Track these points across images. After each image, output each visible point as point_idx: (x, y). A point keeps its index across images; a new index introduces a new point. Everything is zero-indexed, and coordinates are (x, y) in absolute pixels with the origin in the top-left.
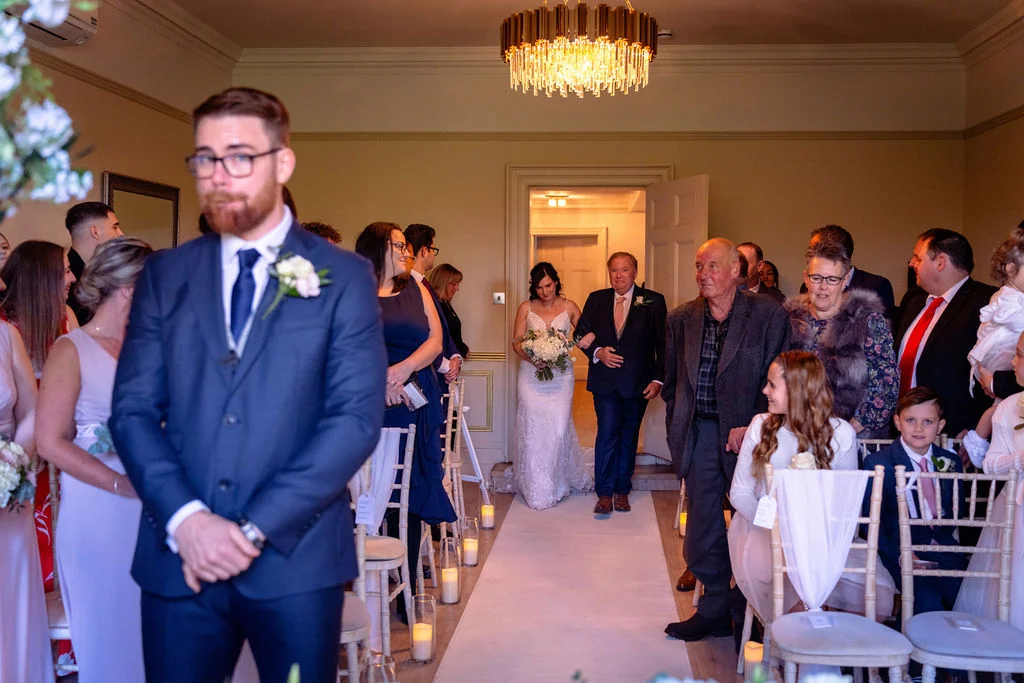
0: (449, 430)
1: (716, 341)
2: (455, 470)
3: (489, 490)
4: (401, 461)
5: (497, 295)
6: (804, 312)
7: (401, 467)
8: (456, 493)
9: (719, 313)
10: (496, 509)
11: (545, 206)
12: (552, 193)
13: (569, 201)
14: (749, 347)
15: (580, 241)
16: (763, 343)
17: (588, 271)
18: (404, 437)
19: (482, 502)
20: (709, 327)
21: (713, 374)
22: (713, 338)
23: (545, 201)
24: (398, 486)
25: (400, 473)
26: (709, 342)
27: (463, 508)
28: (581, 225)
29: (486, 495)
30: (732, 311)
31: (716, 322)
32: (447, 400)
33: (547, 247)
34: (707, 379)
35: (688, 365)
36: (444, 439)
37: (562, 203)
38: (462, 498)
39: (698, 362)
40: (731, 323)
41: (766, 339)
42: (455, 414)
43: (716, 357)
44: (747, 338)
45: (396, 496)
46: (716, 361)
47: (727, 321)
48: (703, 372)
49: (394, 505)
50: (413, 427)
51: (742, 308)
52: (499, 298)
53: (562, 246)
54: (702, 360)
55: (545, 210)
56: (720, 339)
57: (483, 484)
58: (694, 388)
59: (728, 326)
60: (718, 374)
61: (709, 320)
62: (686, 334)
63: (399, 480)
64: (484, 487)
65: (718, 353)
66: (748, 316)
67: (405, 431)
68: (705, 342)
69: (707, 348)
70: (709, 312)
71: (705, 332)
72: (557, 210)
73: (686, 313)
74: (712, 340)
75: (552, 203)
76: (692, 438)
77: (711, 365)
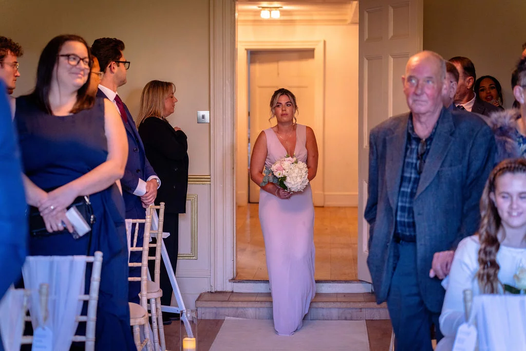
0: (146, 258)
1: (418, 158)
2: (153, 301)
3: (192, 322)
4: (87, 291)
5: (201, 113)
6: (511, 129)
7: (86, 297)
8: (155, 325)
9: (423, 130)
10: (199, 343)
11: (257, 18)
12: (265, 4)
13: (283, 13)
14: (451, 166)
15: (295, 55)
16: (465, 162)
17: (306, 87)
18: (89, 266)
19: (185, 334)
20: (411, 144)
21: (412, 195)
22: (415, 156)
23: (257, 13)
24: (83, 318)
25: (86, 304)
26: (410, 160)
27: (163, 341)
28: (297, 39)
29: (188, 327)
30: (435, 128)
31: (418, 140)
32: (142, 226)
33: (262, 62)
34: (408, 200)
35: (388, 184)
36: (139, 269)
37: (276, 15)
38: (162, 330)
39: (398, 180)
40: (434, 140)
41: (469, 158)
42: (154, 240)
43: (418, 176)
44: (449, 158)
45: (81, 329)
46: (417, 181)
47: (430, 139)
48: (403, 192)
49: (80, 338)
50: (99, 255)
51: (446, 127)
52: (203, 117)
53: (277, 61)
54: (403, 179)
55: (258, 22)
56: (422, 157)
57: (184, 314)
58: (394, 207)
59: (430, 144)
60: (418, 194)
61: (412, 138)
62: (388, 151)
63: (84, 312)
64: (186, 318)
65: (419, 173)
66: (451, 135)
67: (90, 259)
68: (407, 160)
69: (408, 167)
70: (413, 129)
71: (407, 149)
72: (271, 22)
73: (390, 129)
74: (413, 159)
75: (265, 15)
76: (391, 260)
77: (411, 185)
